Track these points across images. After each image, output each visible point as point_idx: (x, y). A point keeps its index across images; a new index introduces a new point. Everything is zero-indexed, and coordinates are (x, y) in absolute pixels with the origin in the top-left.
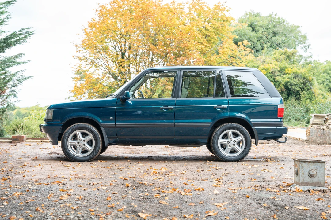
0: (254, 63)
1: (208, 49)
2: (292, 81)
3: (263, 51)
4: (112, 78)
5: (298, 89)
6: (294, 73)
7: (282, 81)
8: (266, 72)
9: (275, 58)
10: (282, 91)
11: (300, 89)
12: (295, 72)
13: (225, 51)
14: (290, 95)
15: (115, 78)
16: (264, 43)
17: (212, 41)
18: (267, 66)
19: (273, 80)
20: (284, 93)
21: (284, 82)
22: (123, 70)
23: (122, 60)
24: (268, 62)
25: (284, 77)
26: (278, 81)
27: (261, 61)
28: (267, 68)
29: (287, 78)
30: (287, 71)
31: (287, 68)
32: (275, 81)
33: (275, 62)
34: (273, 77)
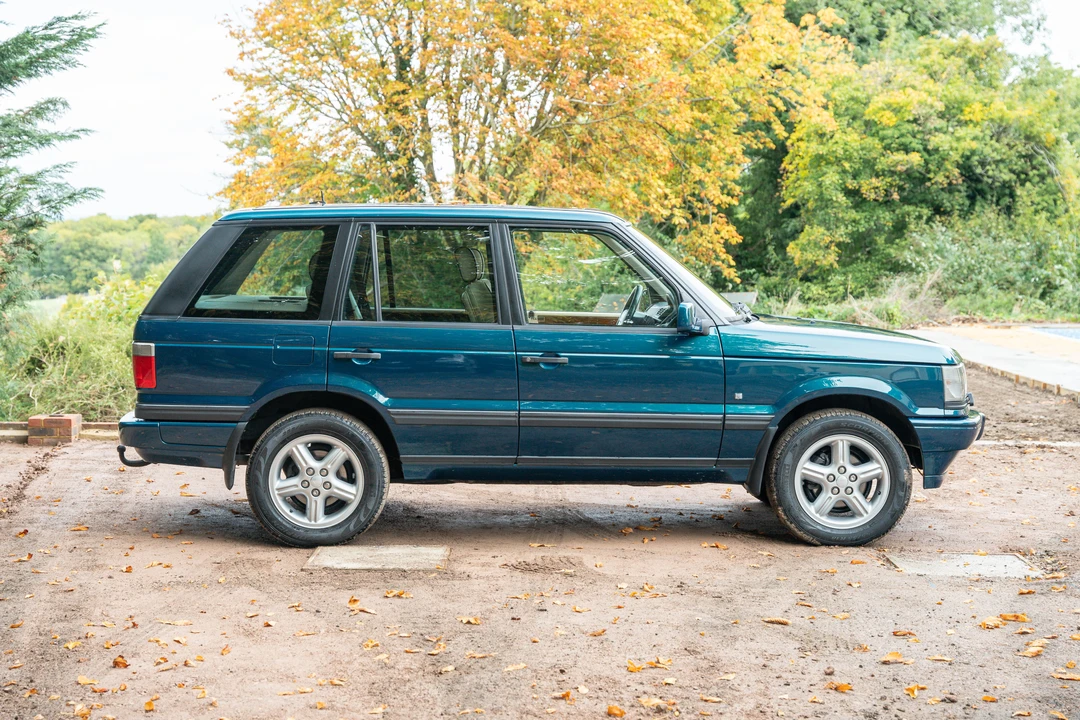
0: (853, 87)
1: (699, 43)
2: (987, 150)
3: (882, 43)
4: (367, 147)
5: (1006, 176)
6: (992, 120)
7: (951, 149)
8: (895, 119)
9: (925, 67)
10: (950, 184)
11: (1014, 177)
12: (996, 115)
13: (759, 49)
14: (979, 197)
15: (379, 148)
16: (888, 15)
17: (713, 15)
18: (898, 98)
19: (921, 147)
20: (959, 191)
21: (960, 152)
22: (400, 121)
23: (401, 86)
24: (903, 84)
25: (957, 135)
26: (936, 150)
27: (879, 79)
28: (898, 104)
29: (968, 139)
30: (970, 113)
31: (967, 103)
32: (926, 150)
33: (926, 81)
34: (919, 136)
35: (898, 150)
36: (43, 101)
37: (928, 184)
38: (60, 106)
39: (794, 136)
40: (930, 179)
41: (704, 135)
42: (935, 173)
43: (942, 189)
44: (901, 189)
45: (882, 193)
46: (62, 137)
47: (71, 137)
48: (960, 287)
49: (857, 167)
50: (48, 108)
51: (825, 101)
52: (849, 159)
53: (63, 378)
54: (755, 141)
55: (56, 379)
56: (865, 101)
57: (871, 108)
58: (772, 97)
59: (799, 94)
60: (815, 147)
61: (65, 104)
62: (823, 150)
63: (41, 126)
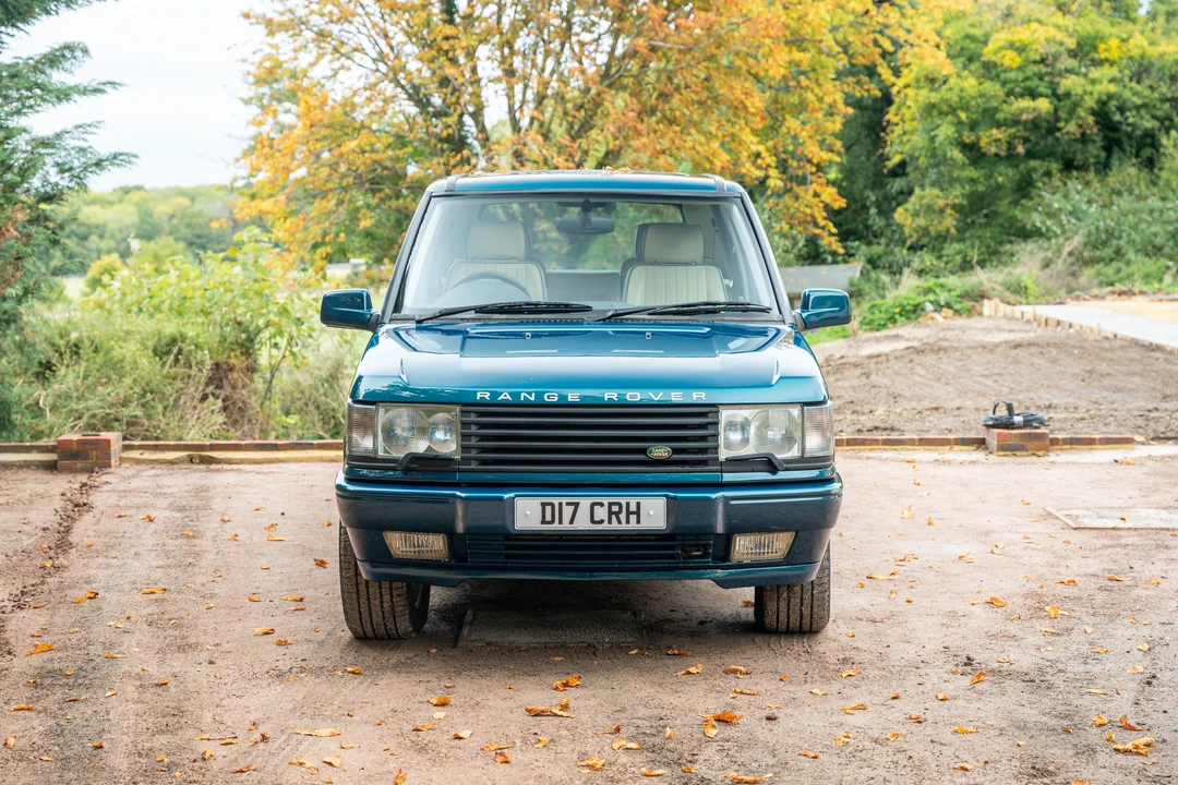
0: (968, 22)
2: (1127, 94)
4: (407, 102)
5: (1149, 124)
6: (1131, 58)
7: (1085, 93)
8: (1018, 60)
10: (1083, 134)
11: (1157, 124)
12: (1136, 53)
14: (1116, 149)
15: (422, 103)
18: (1022, 34)
19: (1049, 92)
20: (1094, 142)
21: (1096, 96)
22: (450, 71)
23: (449, 30)
24: (1026, 18)
25: (1091, 76)
26: (1068, 95)
27: (999, 13)
28: (1022, 42)
29: (1105, 82)
30: (1105, 50)
31: (1102, 39)
32: (1055, 94)
33: (1053, 14)
34: (1047, 79)
35: (1022, 96)
36: (57, 47)
37: (1058, 134)
38: (78, 53)
39: (900, 83)
40: (1059, 129)
41: (799, 82)
42: (1067, 121)
43: (1075, 140)
44: (1026, 140)
45: (1004, 147)
46: (84, 91)
47: (96, 91)
48: (1098, 253)
49: (975, 117)
50: (64, 56)
51: (937, 39)
52: (966, 108)
53: (79, 382)
54: (858, 88)
55: (71, 384)
56: (982, 39)
57: (991, 47)
58: (878, 36)
59: (909, 31)
60: (926, 96)
61: (85, 51)
62: (934, 97)
63: (57, 77)
